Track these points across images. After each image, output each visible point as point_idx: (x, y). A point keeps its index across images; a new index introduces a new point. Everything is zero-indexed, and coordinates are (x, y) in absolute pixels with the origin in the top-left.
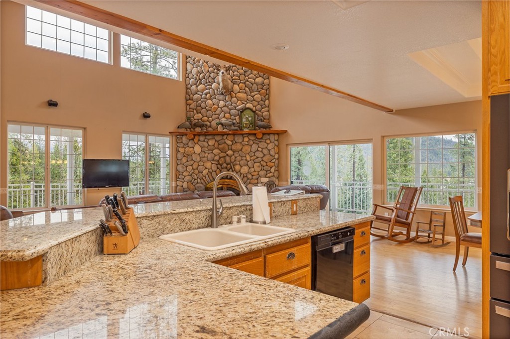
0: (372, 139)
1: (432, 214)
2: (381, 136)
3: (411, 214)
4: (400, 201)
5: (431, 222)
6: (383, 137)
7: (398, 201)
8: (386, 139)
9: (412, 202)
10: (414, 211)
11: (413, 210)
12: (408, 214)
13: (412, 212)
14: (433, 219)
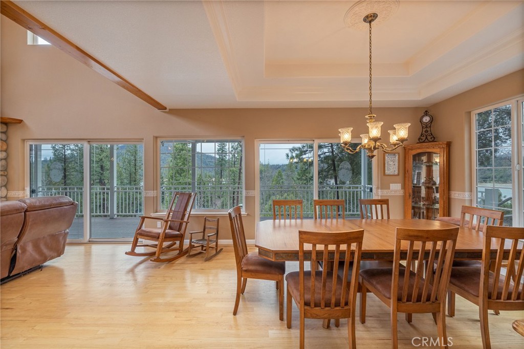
0: (143, 139)
1: (205, 221)
2: (154, 136)
3: (184, 224)
4: (173, 209)
5: (204, 230)
6: (156, 138)
7: (171, 209)
8: (159, 141)
9: (185, 210)
10: (188, 220)
11: (185, 219)
12: (181, 224)
13: (185, 222)
14: (206, 226)
